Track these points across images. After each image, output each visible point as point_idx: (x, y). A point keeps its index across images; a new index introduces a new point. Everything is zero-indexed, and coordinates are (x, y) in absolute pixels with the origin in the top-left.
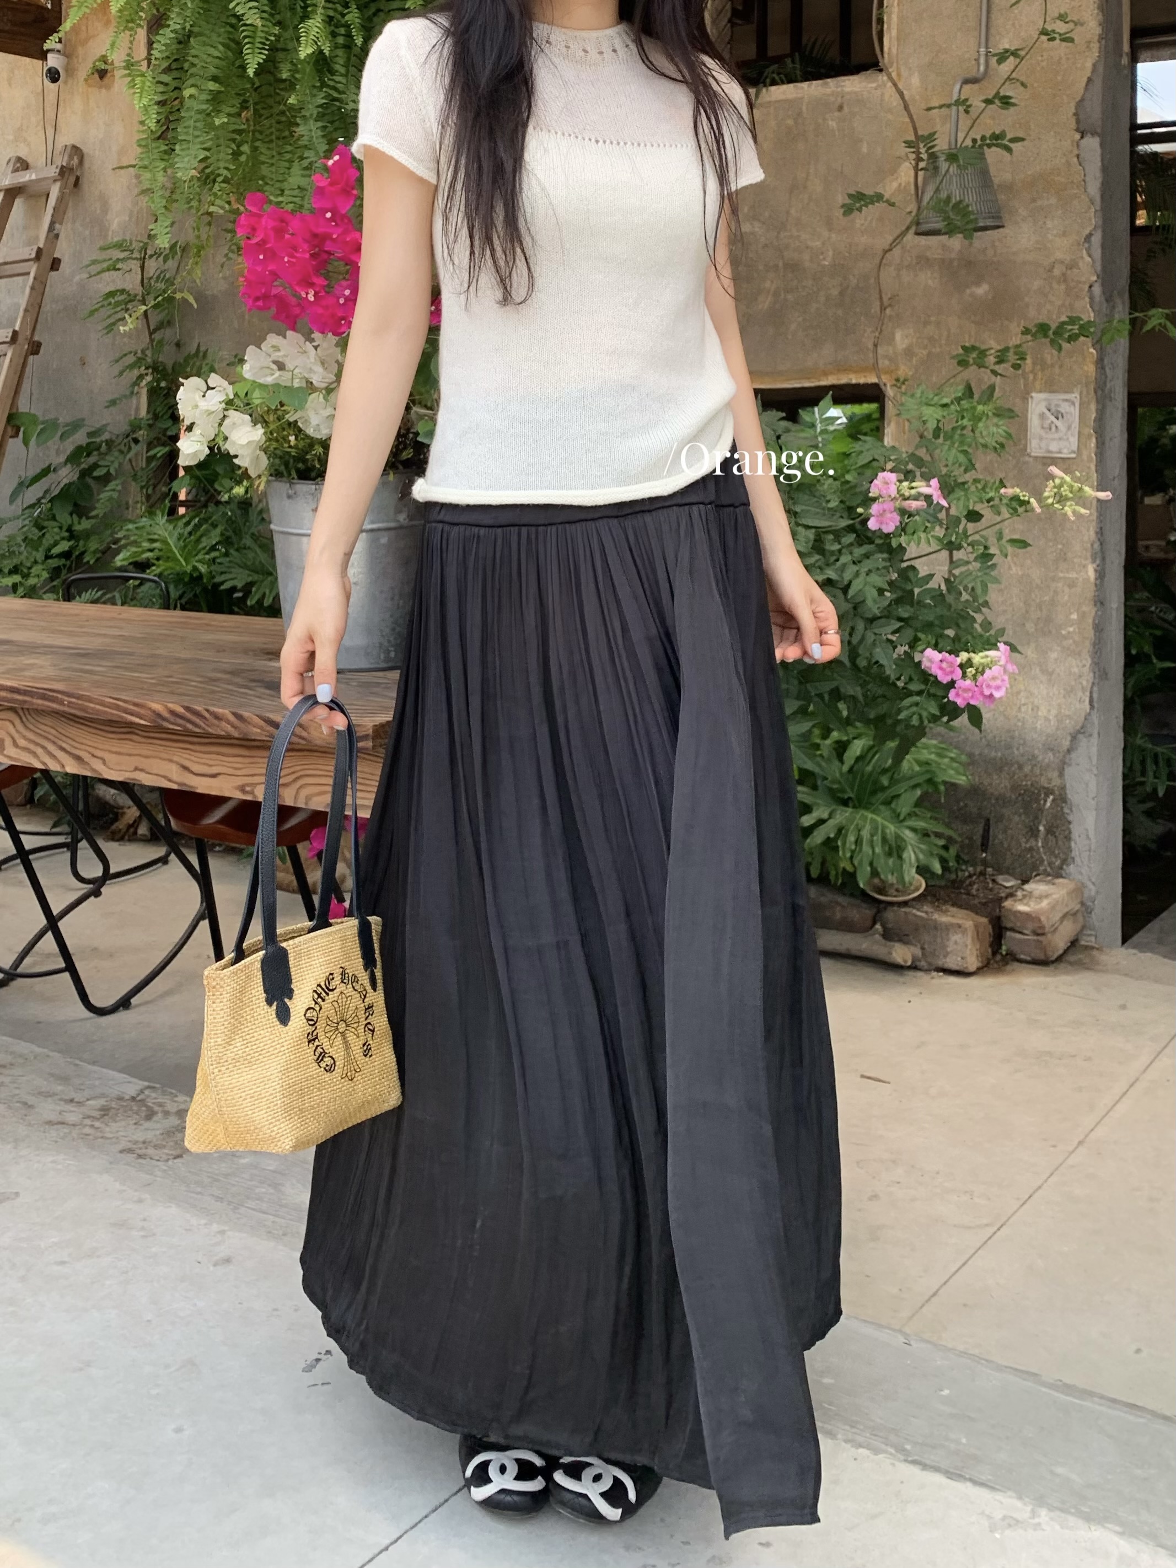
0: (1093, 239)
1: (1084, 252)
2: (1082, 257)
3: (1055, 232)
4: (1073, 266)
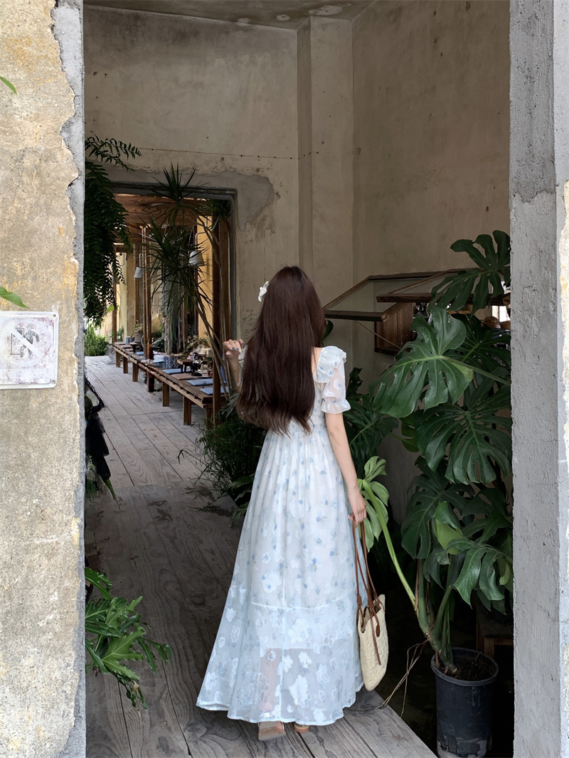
0: (73, 128)
1: (63, 144)
2: (61, 149)
3: (24, 114)
4: (48, 157)
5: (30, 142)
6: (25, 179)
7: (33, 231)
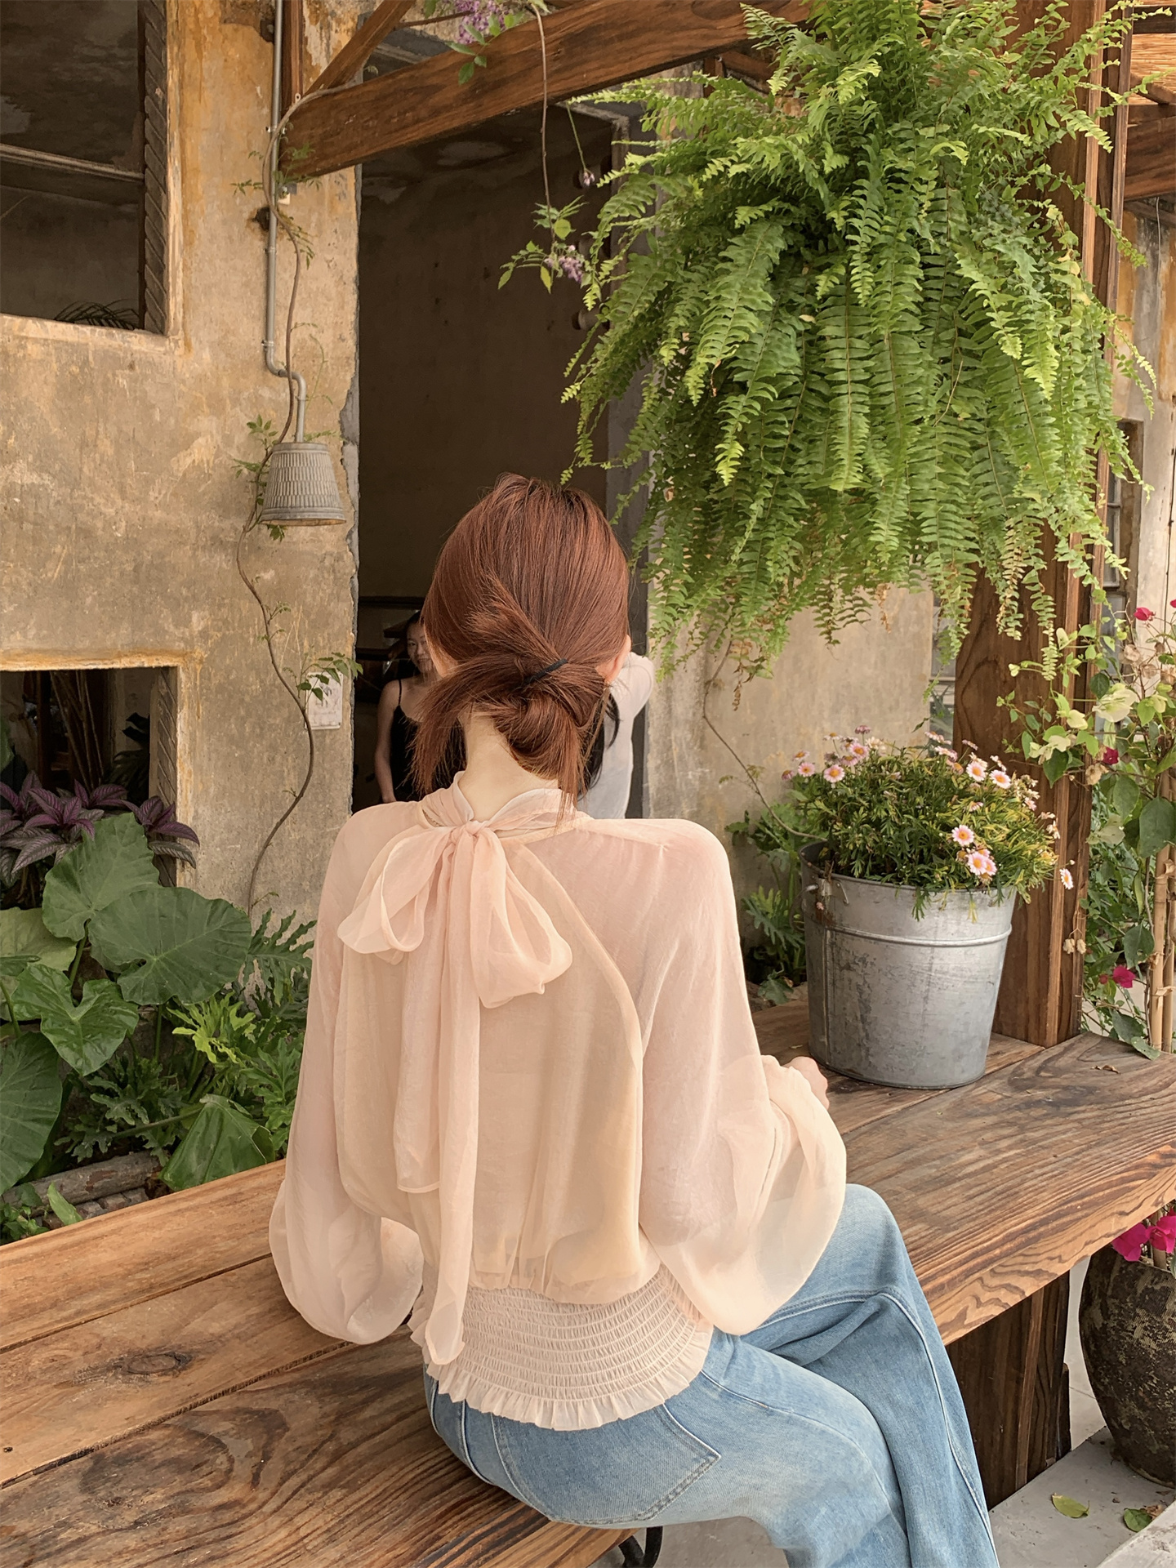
0: (353, 536)
1: (347, 547)
2: (345, 552)
4: (339, 558)
5: (328, 548)
6: (326, 575)
7: (330, 614)
